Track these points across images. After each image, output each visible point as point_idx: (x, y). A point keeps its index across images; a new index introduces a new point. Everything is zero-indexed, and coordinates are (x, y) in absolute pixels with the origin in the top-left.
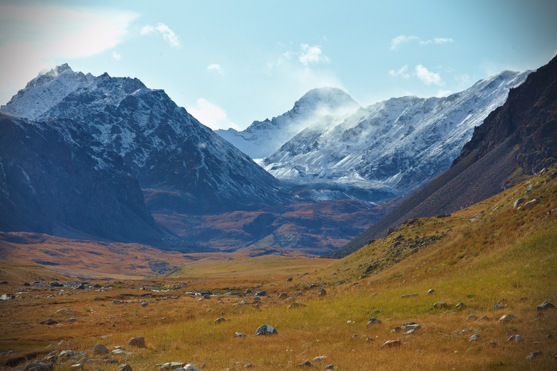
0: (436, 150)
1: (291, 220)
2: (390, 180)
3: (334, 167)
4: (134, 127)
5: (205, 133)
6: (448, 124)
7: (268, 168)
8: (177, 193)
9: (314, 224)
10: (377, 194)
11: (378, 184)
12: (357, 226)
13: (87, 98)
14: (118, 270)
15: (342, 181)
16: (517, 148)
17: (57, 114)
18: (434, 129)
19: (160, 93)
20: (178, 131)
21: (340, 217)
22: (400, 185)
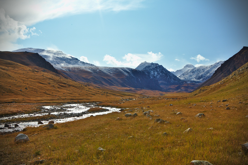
0: (208, 74)
1: (183, 86)
2: (200, 80)
3: (191, 78)
4: (157, 71)
5: (169, 72)
6: (210, 70)
7: (179, 78)
8: (164, 82)
9: (187, 87)
10: (198, 82)
11: (198, 80)
12: (194, 87)
13: (149, 67)
14: (154, 95)
15: (192, 80)
16: (223, 74)
17: (144, 69)
18: (208, 71)
19: (161, 66)
20: (164, 72)
21: (192, 86)
22: (202, 80)
